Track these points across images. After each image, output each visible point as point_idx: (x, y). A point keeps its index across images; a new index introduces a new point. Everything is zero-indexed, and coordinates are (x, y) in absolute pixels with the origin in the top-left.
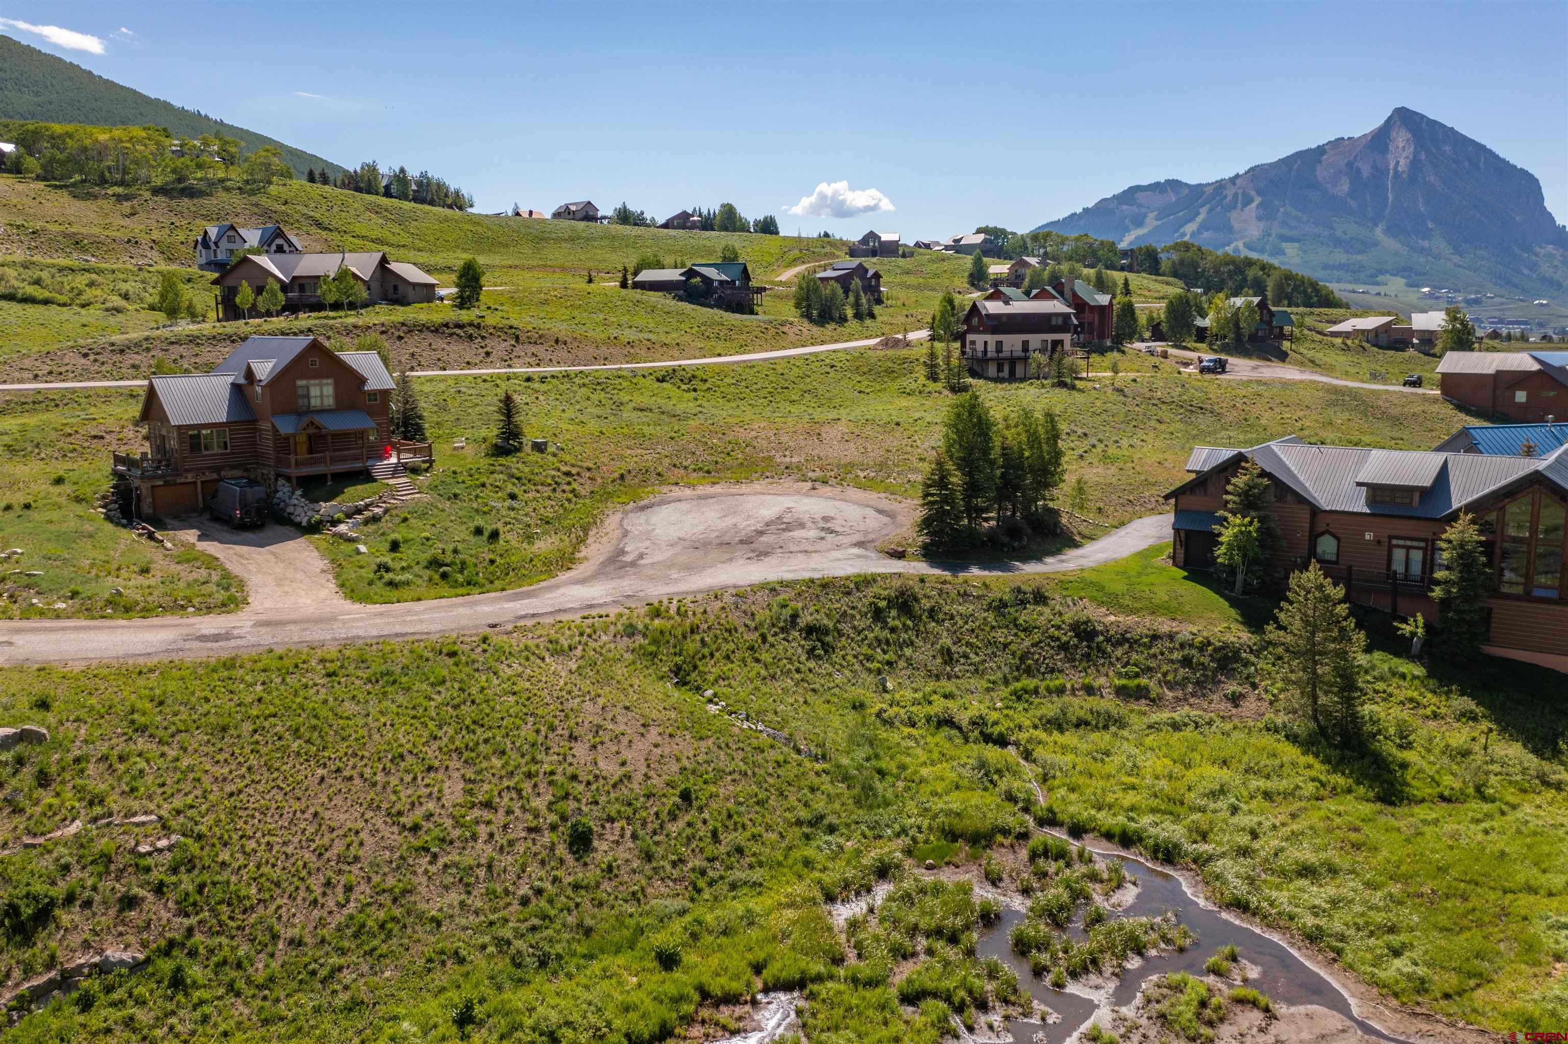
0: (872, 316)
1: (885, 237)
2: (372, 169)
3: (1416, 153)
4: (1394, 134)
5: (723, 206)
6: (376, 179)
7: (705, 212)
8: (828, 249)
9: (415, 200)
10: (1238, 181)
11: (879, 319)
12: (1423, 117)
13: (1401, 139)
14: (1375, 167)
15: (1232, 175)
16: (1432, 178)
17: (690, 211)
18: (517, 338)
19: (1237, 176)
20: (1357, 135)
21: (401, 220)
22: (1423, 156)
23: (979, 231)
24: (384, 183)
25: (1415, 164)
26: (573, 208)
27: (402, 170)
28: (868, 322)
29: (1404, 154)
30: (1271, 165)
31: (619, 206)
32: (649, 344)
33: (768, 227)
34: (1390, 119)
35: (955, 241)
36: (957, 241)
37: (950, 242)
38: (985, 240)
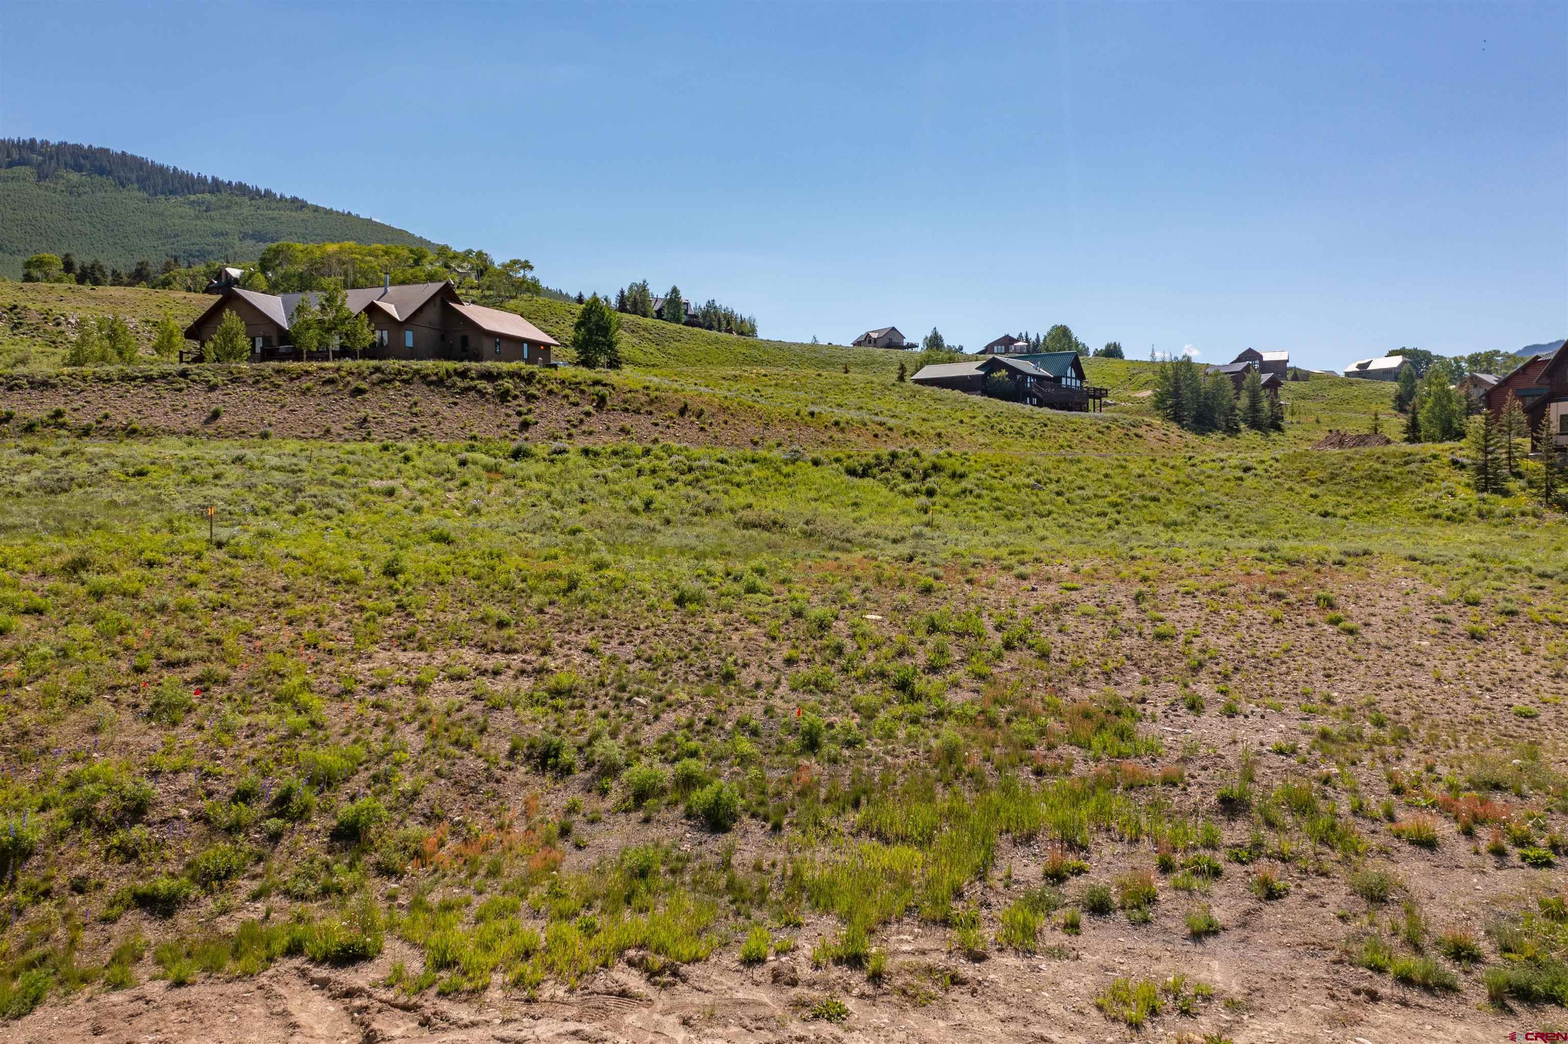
0: (1279, 429)
1: (1267, 357)
2: (643, 289)
5: (1055, 328)
6: (643, 302)
7: (1033, 338)
9: (686, 324)
11: (1289, 433)
17: (1016, 337)
18: (601, 402)
21: (660, 341)
23: (1392, 354)
24: (656, 308)
26: (875, 336)
27: (675, 290)
28: (1274, 435)
31: (929, 334)
32: (880, 430)
33: (1113, 352)
35: (1359, 366)
36: (1363, 367)
37: (1353, 368)
38: (1404, 363)
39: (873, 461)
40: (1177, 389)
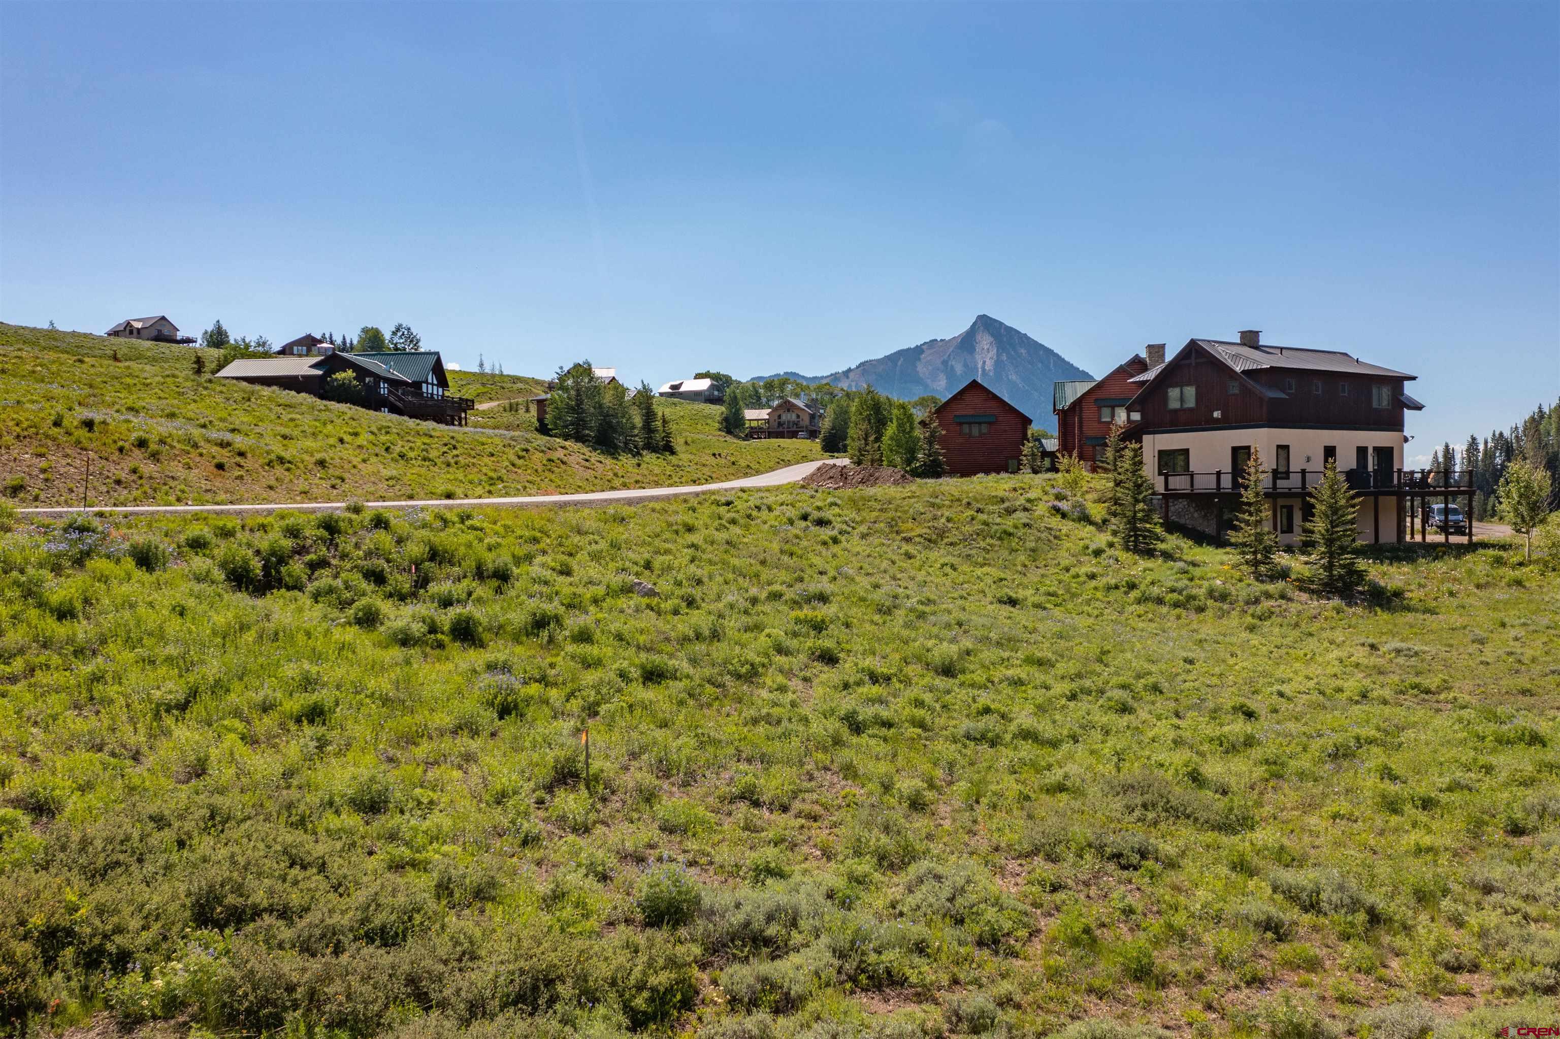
1: (598, 373)
3: (998, 355)
4: (979, 337)
5: (365, 330)
7: (338, 340)
8: (520, 385)
10: (851, 375)
12: (1001, 323)
13: (985, 341)
14: (966, 365)
15: (845, 369)
16: (1014, 377)
17: (319, 337)
19: (850, 370)
20: (948, 337)
22: (1004, 357)
23: (699, 376)
25: (998, 363)
26: (139, 325)
29: (990, 355)
30: (878, 361)
31: (210, 328)
34: (975, 324)
35: (673, 387)
36: (675, 387)
37: (666, 389)
38: (712, 386)
39: (288, 543)
40: (579, 403)
